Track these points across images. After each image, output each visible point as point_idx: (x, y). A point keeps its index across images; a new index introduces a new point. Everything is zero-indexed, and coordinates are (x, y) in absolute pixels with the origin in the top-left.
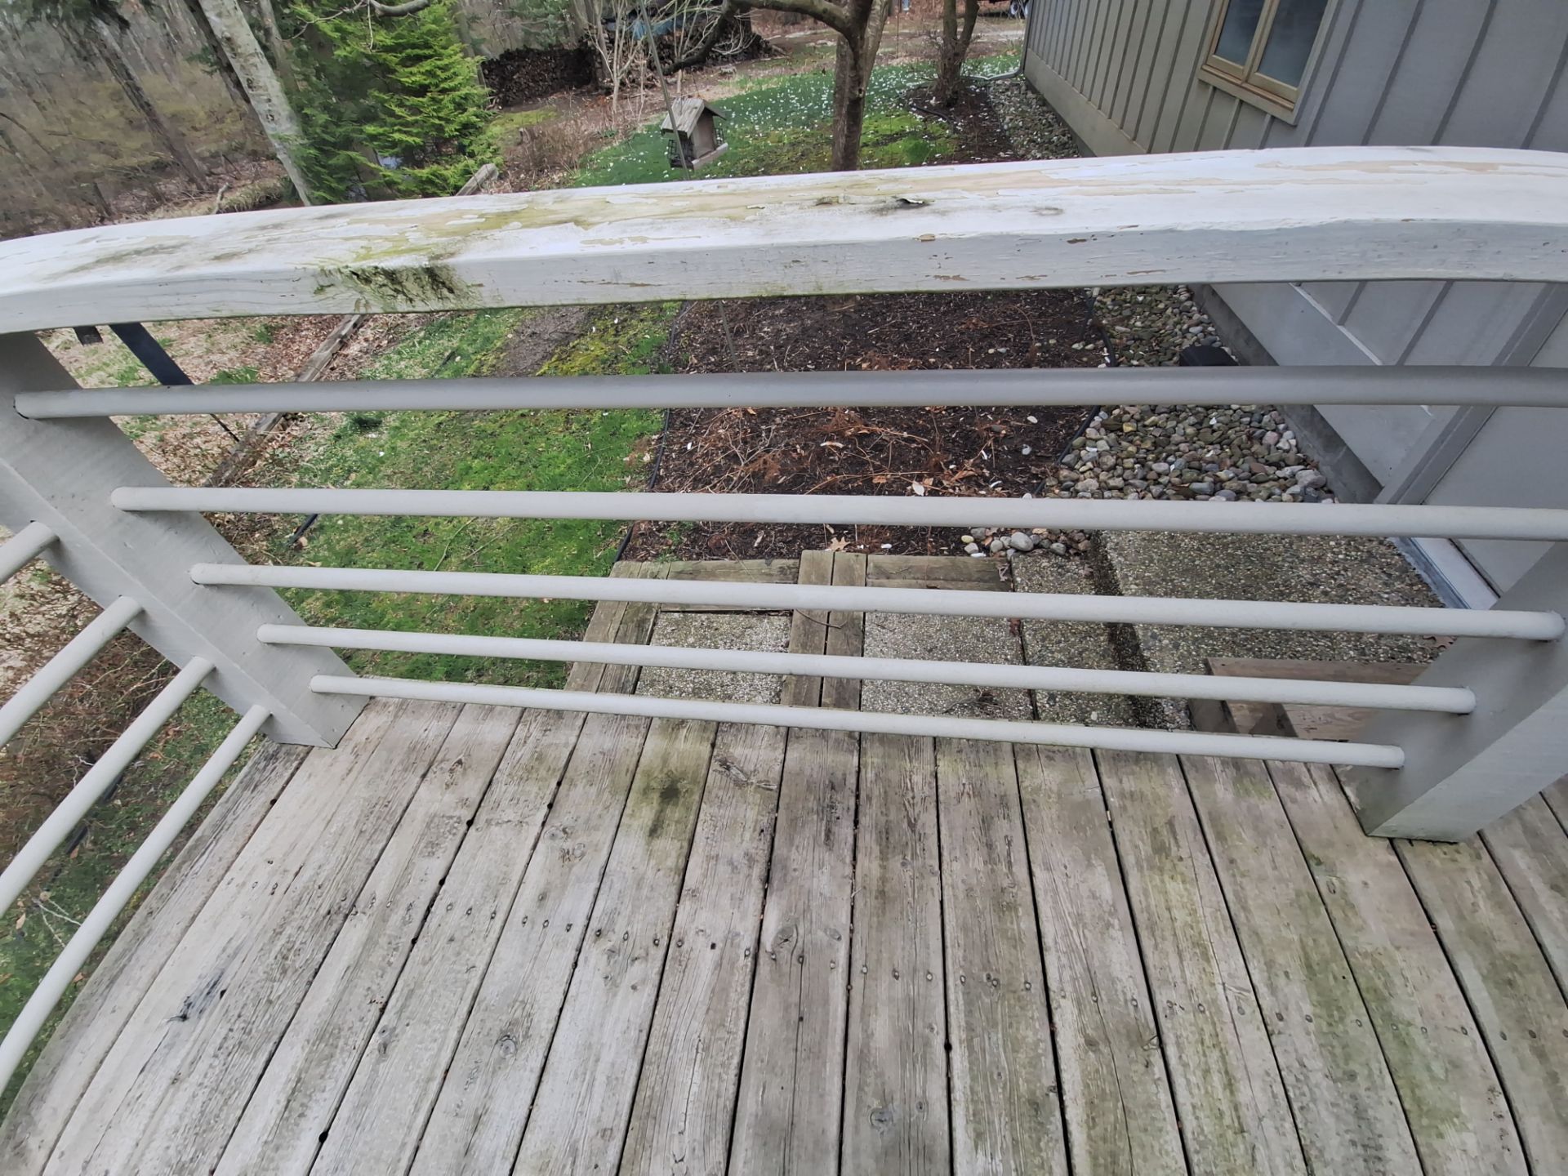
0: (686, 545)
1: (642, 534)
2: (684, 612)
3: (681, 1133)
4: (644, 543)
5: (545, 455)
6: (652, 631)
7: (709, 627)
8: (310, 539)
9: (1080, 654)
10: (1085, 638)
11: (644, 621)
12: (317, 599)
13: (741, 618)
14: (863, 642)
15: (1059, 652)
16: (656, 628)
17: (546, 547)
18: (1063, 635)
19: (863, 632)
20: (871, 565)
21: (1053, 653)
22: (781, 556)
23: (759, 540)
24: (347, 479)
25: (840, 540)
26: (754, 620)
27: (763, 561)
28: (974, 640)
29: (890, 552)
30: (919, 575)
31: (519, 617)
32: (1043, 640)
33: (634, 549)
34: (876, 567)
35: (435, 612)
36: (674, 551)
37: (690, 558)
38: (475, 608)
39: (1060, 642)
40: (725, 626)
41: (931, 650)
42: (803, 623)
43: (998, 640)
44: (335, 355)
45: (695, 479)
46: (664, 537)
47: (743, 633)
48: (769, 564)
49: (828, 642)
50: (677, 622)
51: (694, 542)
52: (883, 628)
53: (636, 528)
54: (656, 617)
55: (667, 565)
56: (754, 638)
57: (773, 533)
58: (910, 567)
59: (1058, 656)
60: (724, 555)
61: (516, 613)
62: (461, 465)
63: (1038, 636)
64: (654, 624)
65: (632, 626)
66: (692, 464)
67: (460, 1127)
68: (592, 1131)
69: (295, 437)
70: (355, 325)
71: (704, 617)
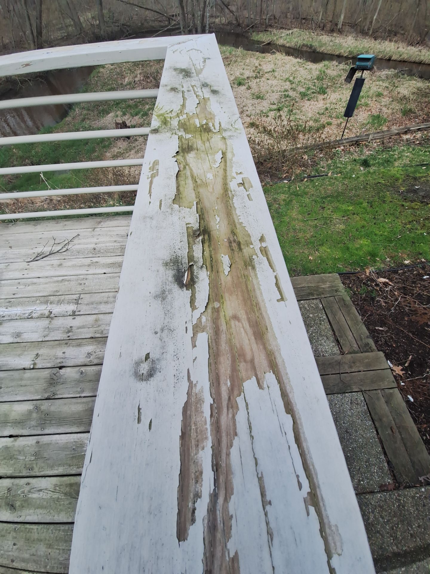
0: (361, 297)
1: (359, 278)
2: (324, 308)
3: (101, 351)
4: (354, 280)
5: (384, 224)
6: (309, 299)
7: (320, 320)
8: (307, 181)
9: (378, 532)
10: (391, 536)
11: (312, 294)
12: (285, 197)
13: (331, 332)
14: (338, 393)
15: (375, 517)
16: (312, 300)
17: (334, 246)
18: (388, 521)
19: (344, 393)
20: (391, 391)
21: (373, 512)
22: (376, 342)
23: (381, 329)
24: (337, 174)
25: (402, 370)
26: (332, 339)
27: (368, 334)
28: (365, 459)
29: (408, 402)
30: (397, 421)
31: (300, 253)
32: (381, 507)
33: (349, 278)
34: (391, 394)
35: (292, 228)
36: (355, 294)
37: (353, 302)
38: (299, 238)
39: (383, 518)
40: (324, 327)
41: (348, 432)
42: (336, 361)
43: (371, 475)
44: (398, 134)
45: (404, 287)
46: (361, 287)
47: (324, 336)
48: (367, 337)
49: (330, 375)
50: (317, 307)
51: (365, 300)
52: (351, 403)
53: (360, 274)
54: (316, 299)
55: (346, 293)
56: (323, 341)
57: (389, 334)
58: (401, 415)
59: (372, 517)
60: (363, 315)
61: (301, 251)
62: (362, 200)
63: (382, 504)
64: (313, 299)
65: (309, 291)
66: (414, 282)
67: (105, 299)
68: (103, 329)
69: (350, 151)
70: (419, 129)
71: (325, 317)
